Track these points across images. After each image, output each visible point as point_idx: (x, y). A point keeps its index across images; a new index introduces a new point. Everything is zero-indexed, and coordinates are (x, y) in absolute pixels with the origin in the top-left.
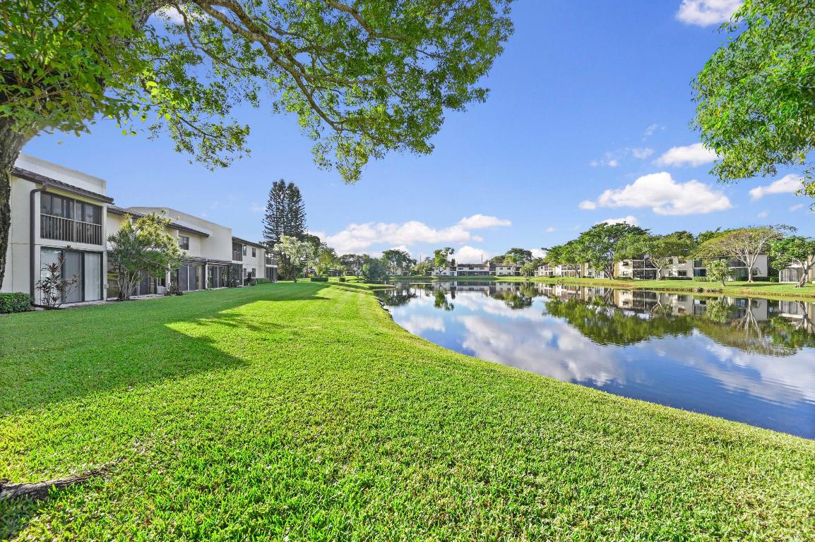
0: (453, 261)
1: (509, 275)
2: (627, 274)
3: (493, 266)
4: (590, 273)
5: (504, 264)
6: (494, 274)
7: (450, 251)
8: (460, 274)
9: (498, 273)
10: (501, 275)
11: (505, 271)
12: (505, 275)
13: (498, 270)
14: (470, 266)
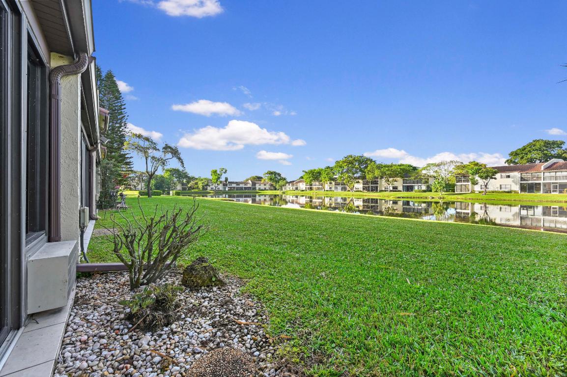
0: (226, 179)
1: (265, 189)
2: (358, 189)
3: (254, 184)
4: (331, 188)
5: (262, 182)
6: (255, 189)
7: (224, 171)
8: (231, 189)
9: (257, 189)
10: (260, 189)
11: (262, 187)
12: (262, 190)
13: (257, 186)
14: (237, 183)
